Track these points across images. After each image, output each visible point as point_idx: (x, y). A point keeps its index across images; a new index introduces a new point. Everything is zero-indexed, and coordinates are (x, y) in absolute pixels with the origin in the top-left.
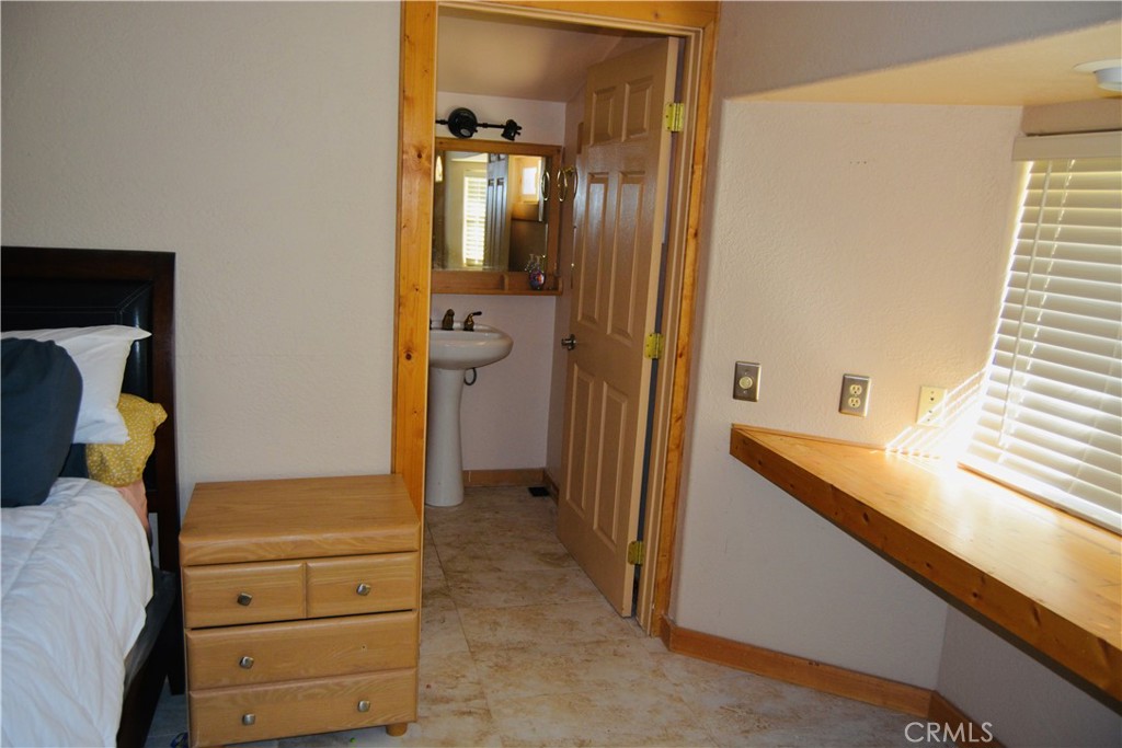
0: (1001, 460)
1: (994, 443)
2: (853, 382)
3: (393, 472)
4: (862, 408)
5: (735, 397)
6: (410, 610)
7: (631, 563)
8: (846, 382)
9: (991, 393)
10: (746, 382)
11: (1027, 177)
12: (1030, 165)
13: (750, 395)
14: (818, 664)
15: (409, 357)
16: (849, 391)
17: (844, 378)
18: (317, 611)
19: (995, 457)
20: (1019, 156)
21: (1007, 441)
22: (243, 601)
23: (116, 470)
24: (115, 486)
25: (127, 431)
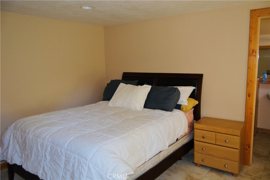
3: (245, 121)
6: (238, 149)
15: (249, 96)
18: (217, 143)
22: (203, 137)
23: (184, 109)
24: (184, 112)
25: (187, 103)
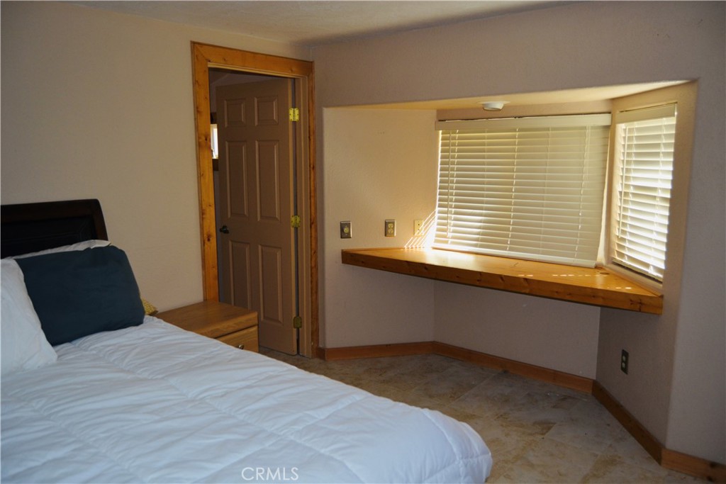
0: (449, 242)
1: (445, 237)
2: (389, 223)
3: (205, 300)
4: (394, 233)
5: (342, 237)
7: (295, 327)
8: (386, 224)
9: (439, 218)
10: (346, 230)
11: (440, 136)
12: (441, 132)
13: (348, 236)
14: (390, 345)
16: (388, 228)
17: (386, 222)
19: (447, 242)
20: (437, 129)
21: (450, 235)
